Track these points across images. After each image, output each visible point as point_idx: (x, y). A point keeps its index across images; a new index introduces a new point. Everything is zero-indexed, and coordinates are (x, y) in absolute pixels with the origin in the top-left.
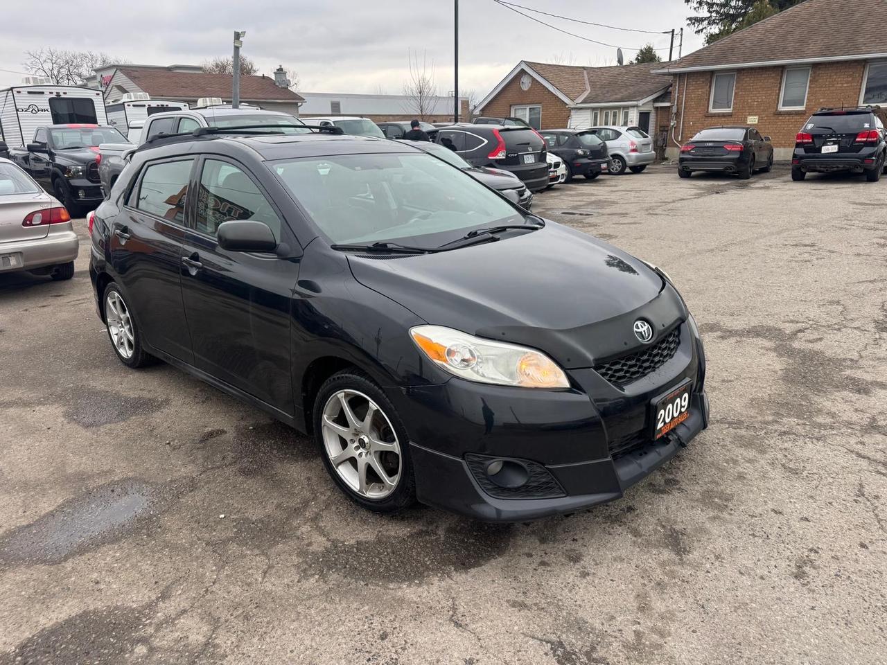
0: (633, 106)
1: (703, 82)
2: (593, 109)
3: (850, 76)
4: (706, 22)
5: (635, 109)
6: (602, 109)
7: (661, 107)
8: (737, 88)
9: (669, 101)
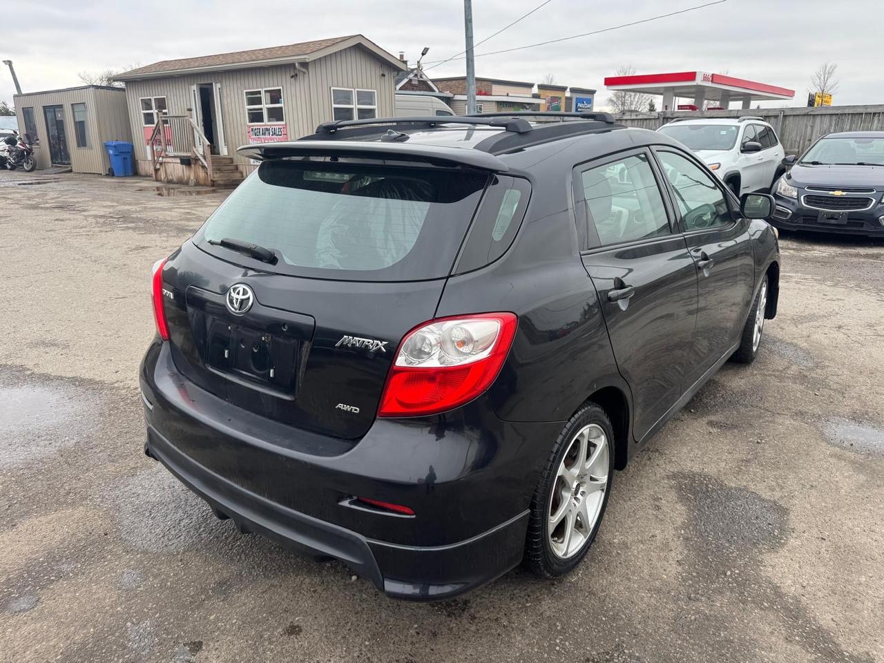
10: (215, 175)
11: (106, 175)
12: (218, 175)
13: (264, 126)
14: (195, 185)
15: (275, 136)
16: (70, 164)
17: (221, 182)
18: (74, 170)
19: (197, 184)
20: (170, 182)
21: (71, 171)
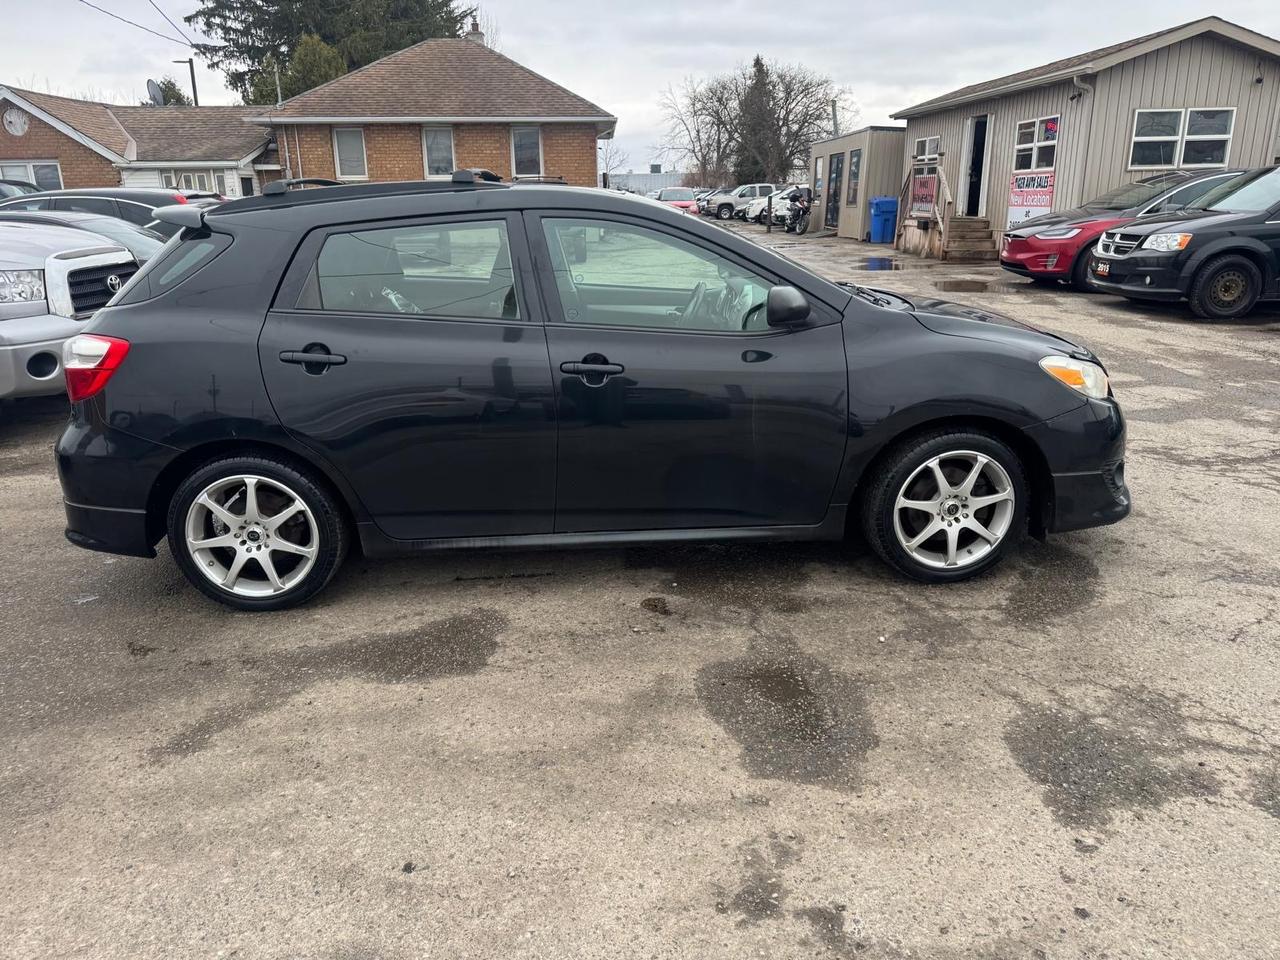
0: (231, 169)
1: (321, 139)
2: (162, 170)
3: (497, 141)
4: (221, 53)
5: (234, 172)
6: (177, 170)
7: (266, 171)
8: (368, 149)
9: (278, 163)
10: (952, 244)
11: (863, 240)
12: (956, 244)
13: (1030, 174)
14: (927, 257)
15: (1039, 189)
16: (837, 226)
17: (957, 255)
18: (839, 234)
19: (930, 255)
20: (906, 251)
21: (835, 235)
